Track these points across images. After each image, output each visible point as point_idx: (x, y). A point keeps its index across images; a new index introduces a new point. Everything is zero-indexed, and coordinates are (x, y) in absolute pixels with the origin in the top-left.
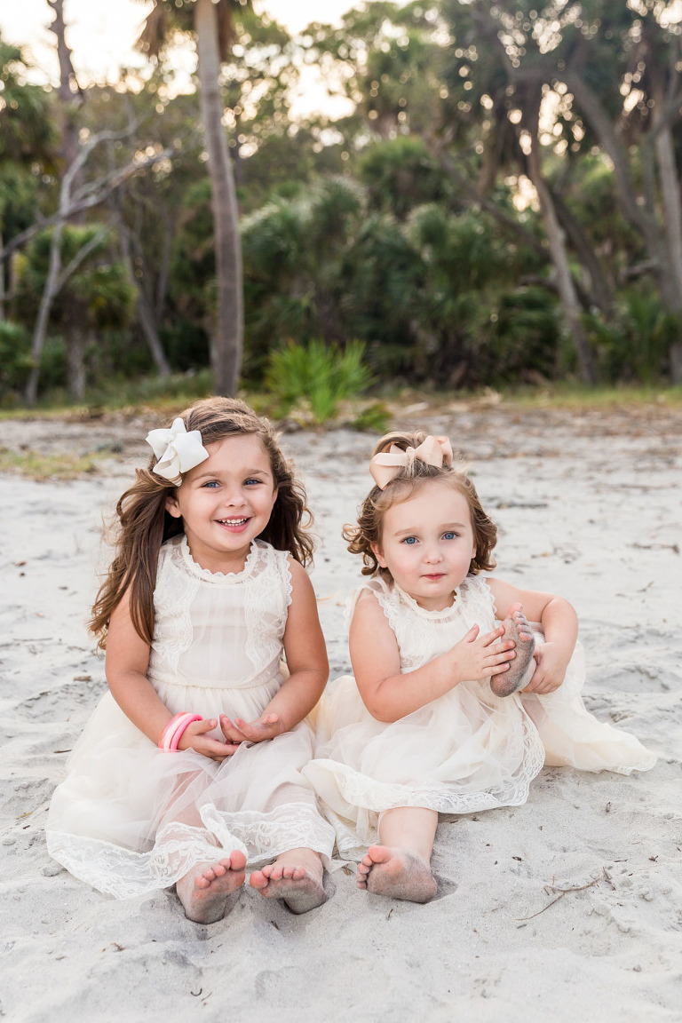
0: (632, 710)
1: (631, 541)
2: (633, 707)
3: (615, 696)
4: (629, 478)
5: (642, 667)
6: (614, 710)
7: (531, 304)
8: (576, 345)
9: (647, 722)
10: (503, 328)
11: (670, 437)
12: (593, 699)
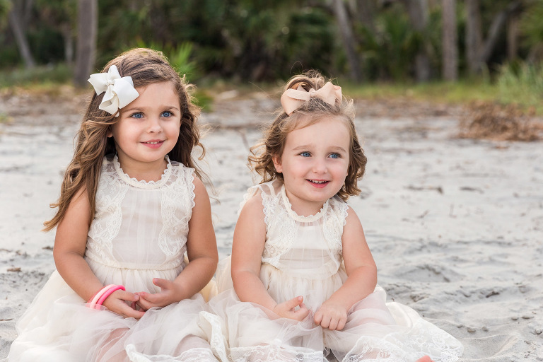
0: (428, 293)
1: (407, 184)
2: (427, 291)
3: (413, 285)
4: (397, 145)
5: (430, 266)
6: (414, 293)
7: (313, 21)
8: (345, 52)
9: (438, 302)
10: (292, 38)
11: (420, 118)
12: (398, 286)
